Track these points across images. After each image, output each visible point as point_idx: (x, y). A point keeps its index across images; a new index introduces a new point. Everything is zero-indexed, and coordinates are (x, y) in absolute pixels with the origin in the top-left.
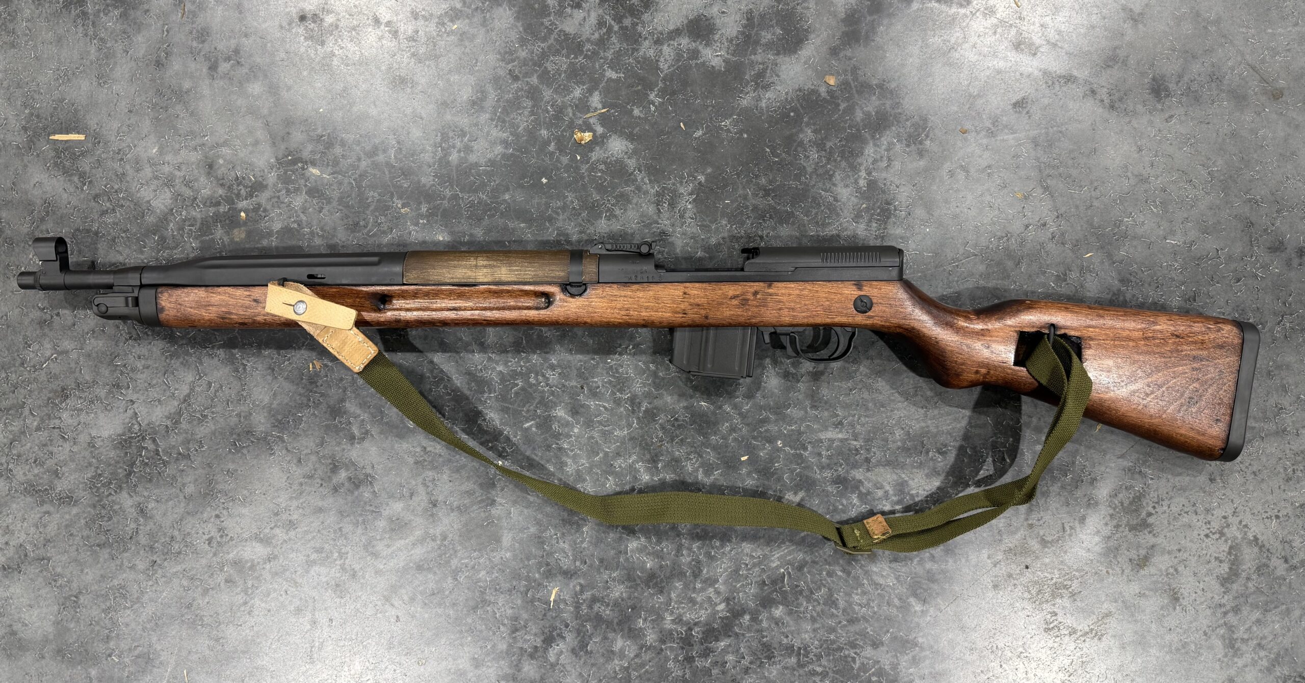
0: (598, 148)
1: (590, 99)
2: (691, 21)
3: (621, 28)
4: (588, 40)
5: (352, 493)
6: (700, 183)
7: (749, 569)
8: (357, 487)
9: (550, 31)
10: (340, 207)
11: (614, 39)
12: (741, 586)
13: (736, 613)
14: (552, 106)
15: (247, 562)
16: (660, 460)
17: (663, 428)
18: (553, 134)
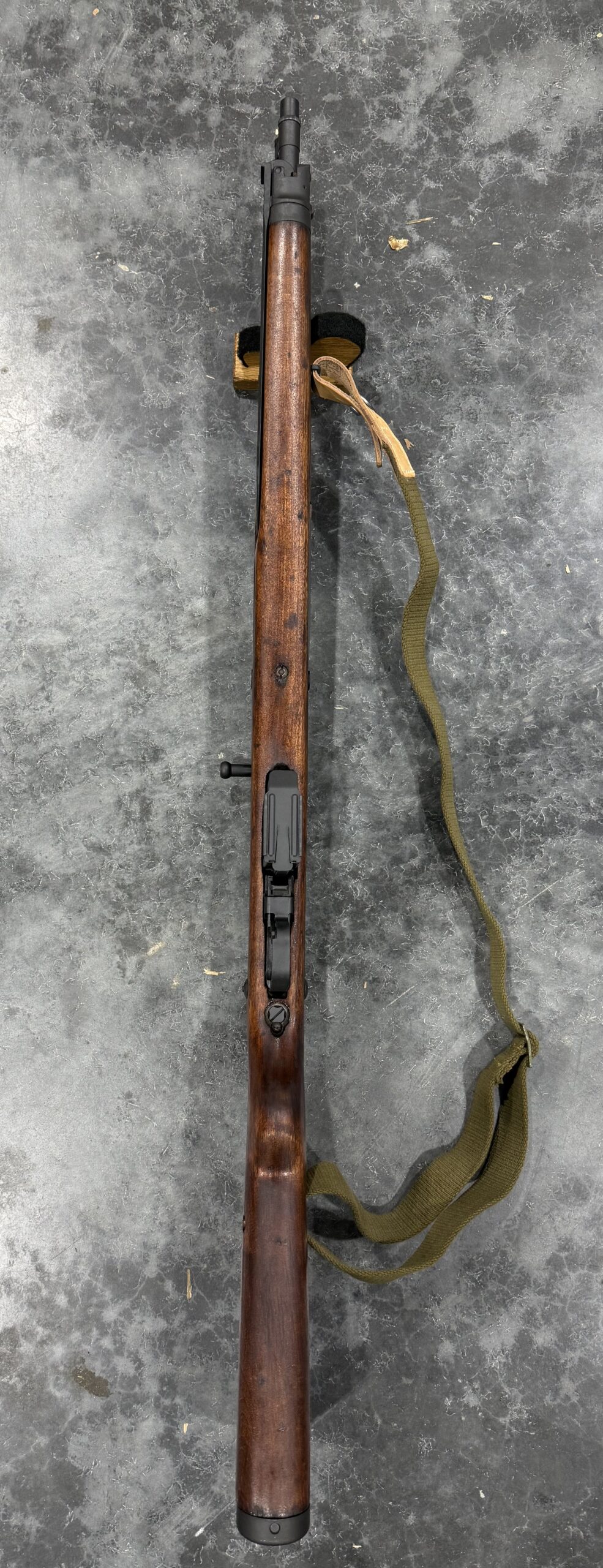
0: (413, 256)
1: (407, 207)
2: (514, 136)
3: (441, 139)
4: (407, 150)
5: (154, 587)
6: (520, 295)
7: (560, 684)
8: (159, 581)
9: (368, 141)
10: (148, 304)
11: (433, 150)
12: (550, 700)
13: (544, 727)
14: (367, 212)
15: (46, 648)
16: (470, 573)
17: (473, 540)
18: (368, 240)
